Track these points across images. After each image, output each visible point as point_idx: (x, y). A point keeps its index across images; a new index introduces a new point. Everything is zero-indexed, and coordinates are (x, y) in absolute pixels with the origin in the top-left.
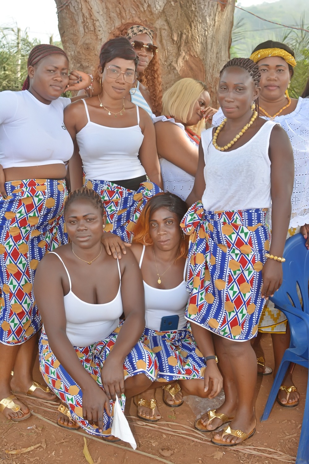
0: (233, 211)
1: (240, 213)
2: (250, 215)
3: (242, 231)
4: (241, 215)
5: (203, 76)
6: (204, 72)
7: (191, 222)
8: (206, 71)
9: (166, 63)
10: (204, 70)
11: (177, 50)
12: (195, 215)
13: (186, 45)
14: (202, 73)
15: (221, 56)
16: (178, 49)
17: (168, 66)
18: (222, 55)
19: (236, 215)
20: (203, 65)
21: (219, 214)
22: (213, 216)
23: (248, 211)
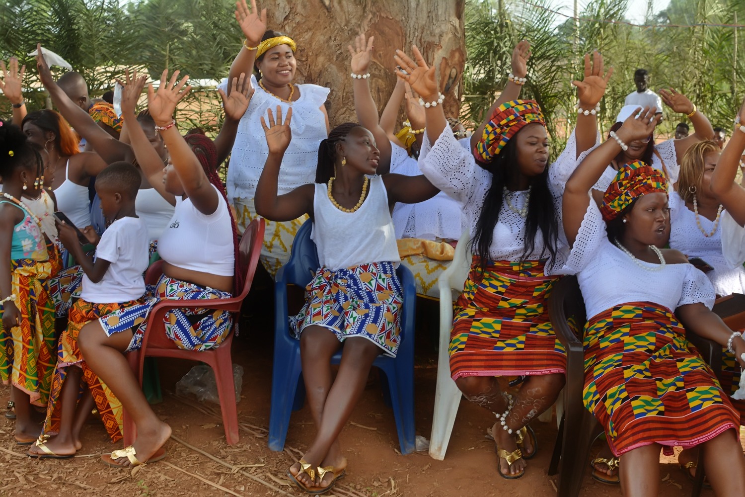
0: (368, 264)
1: (375, 264)
2: (384, 266)
3: (380, 277)
4: (377, 267)
5: (402, 40)
6: (403, 36)
7: (318, 285)
8: (406, 34)
9: (346, 28)
10: (402, 33)
11: (362, 11)
12: (322, 280)
13: (374, 5)
14: (400, 37)
15: (437, 15)
16: (364, 10)
17: (349, 31)
18: (440, 13)
19: (372, 267)
20: (401, 27)
21: (353, 270)
22: (345, 273)
23: (382, 263)
